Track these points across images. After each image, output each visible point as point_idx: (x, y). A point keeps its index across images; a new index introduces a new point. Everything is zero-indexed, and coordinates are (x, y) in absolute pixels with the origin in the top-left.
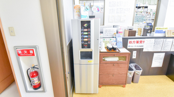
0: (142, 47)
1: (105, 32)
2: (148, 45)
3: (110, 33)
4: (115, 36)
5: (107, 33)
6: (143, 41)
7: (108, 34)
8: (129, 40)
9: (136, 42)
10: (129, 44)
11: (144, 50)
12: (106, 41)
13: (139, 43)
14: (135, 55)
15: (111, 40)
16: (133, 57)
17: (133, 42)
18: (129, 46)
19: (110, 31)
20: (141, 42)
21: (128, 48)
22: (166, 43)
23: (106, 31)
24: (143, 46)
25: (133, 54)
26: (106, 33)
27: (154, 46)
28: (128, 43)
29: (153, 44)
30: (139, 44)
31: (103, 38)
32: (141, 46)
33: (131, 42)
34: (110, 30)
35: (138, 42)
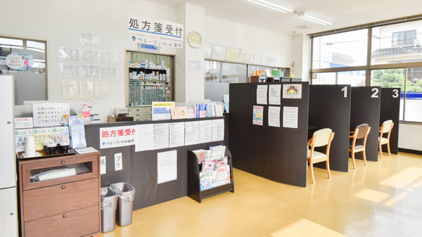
0: (131, 144)
1: (39, 113)
2: (143, 138)
3: (54, 114)
4: (66, 123)
5: (44, 115)
6: (131, 130)
7: (47, 119)
8: (102, 130)
9: (117, 133)
10: (102, 140)
11: (137, 150)
12: (42, 134)
13: (125, 134)
14: (120, 162)
15: (55, 131)
16: (116, 167)
17: (110, 134)
18: (104, 143)
19: (54, 111)
20: (128, 132)
21: (102, 147)
22: (174, 131)
23: (41, 111)
24: (133, 140)
25: (116, 159)
26: (41, 115)
27: (155, 137)
28: (101, 136)
29: (153, 135)
30: (125, 137)
31: (34, 128)
32: (129, 141)
33: (106, 134)
34: (52, 109)
35: (121, 133)
